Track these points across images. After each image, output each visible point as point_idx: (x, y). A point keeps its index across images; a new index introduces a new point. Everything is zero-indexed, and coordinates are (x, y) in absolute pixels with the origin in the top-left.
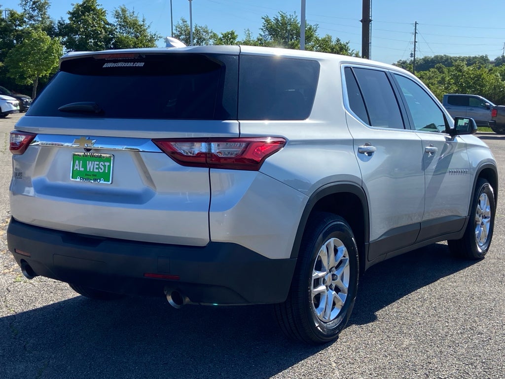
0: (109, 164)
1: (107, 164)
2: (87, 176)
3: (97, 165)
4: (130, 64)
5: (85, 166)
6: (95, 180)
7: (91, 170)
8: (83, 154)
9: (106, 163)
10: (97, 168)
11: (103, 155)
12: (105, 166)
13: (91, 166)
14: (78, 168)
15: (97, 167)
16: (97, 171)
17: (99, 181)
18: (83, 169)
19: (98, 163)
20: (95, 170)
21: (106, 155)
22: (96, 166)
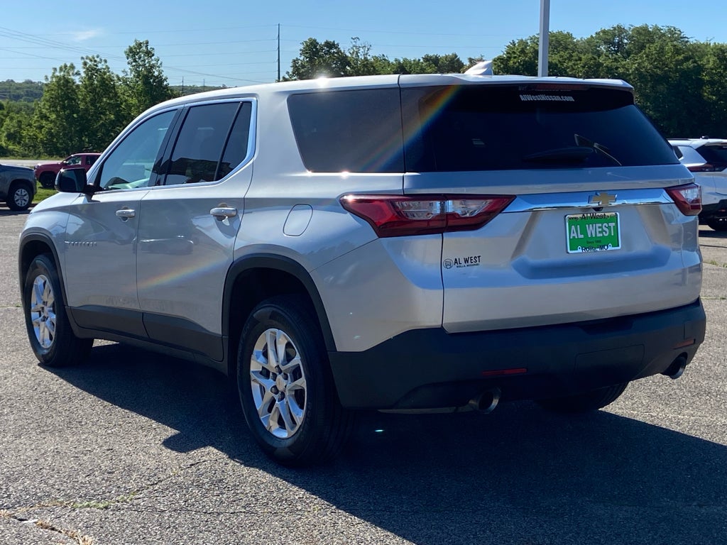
0: (614, 224)
1: (612, 225)
2: (589, 244)
3: (599, 227)
4: (557, 98)
5: (584, 231)
6: (602, 247)
7: (594, 236)
8: (581, 216)
9: (610, 224)
10: (600, 232)
11: (607, 214)
12: (609, 228)
13: (593, 230)
14: (575, 235)
15: (600, 230)
16: (601, 235)
17: (606, 247)
18: (582, 236)
19: (600, 225)
20: (599, 235)
21: (610, 214)
22: (598, 230)
